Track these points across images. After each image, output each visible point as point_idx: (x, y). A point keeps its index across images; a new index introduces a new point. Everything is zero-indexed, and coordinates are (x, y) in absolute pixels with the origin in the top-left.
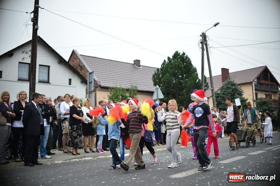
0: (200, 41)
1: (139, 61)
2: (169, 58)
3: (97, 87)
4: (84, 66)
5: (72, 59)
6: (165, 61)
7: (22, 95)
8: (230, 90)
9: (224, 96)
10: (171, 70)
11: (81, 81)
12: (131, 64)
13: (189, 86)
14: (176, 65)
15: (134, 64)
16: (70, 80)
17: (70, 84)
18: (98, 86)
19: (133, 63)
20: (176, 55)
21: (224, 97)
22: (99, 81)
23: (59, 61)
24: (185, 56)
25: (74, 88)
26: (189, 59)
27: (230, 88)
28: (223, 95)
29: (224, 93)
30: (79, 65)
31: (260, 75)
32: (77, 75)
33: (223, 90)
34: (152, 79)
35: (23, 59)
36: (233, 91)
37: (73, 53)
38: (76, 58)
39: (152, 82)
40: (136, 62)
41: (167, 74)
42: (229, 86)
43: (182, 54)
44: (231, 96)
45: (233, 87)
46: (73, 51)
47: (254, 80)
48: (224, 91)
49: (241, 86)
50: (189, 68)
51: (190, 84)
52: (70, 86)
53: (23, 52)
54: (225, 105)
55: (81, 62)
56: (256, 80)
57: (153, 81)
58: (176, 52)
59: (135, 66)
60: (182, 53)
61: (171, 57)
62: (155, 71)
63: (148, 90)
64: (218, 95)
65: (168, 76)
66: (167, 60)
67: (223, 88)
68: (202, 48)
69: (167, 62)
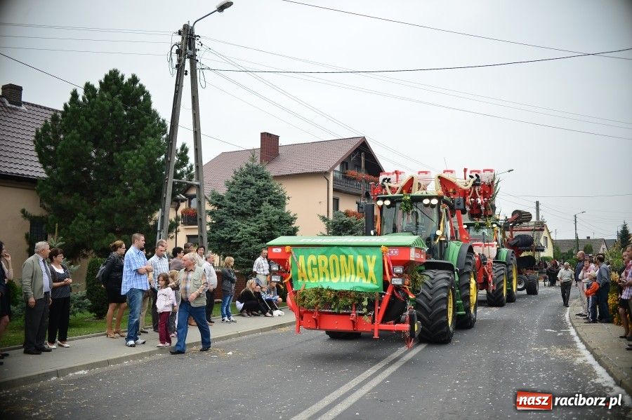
0: (176, 48)
1: (19, 89)
2: (88, 88)
6: (75, 95)
8: (251, 191)
9: (234, 204)
14: (103, 107)
15: (3, 96)
20: (112, 79)
21: (233, 208)
24: (138, 85)
26: (148, 97)
27: (252, 184)
28: (231, 203)
29: (235, 195)
31: (349, 157)
33: (232, 189)
36: (258, 192)
40: (8, 92)
41: (75, 131)
42: (249, 178)
43: (130, 80)
44: (252, 205)
45: (261, 183)
47: (332, 169)
48: (234, 193)
49: (281, 182)
51: (135, 165)
54: (234, 230)
56: (338, 168)
58: (110, 72)
59: (4, 103)
60: (131, 77)
61: (97, 86)
62: (46, 121)
64: (218, 200)
65: (73, 138)
66: (81, 93)
67: (233, 183)
68: (180, 67)
69: (83, 98)
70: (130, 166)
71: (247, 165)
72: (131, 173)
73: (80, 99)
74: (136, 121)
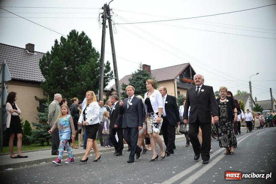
0: (101, 15)
1: (33, 45)
2: (62, 39)
6: (56, 42)
10: (62, 52)
12: (22, 49)
13: (84, 73)
14: (69, 45)
19: (25, 48)
20: (73, 34)
24: (85, 36)
26: (90, 41)
27: (141, 79)
31: (183, 72)
33: (132, 82)
34: (39, 65)
39: (40, 70)
40: (28, 47)
41: (57, 57)
42: (139, 76)
43: (81, 34)
44: (142, 88)
47: (176, 78)
48: (133, 83)
50: (87, 51)
51: (85, 71)
56: (178, 77)
57: (41, 68)
58: (72, 31)
59: (26, 52)
60: (81, 32)
61: (66, 38)
65: (56, 60)
66: (59, 41)
67: (132, 79)
68: (104, 24)
69: (60, 43)
70: (83, 71)
71: (138, 70)
72: (84, 74)
73: (59, 43)
74: (85, 51)
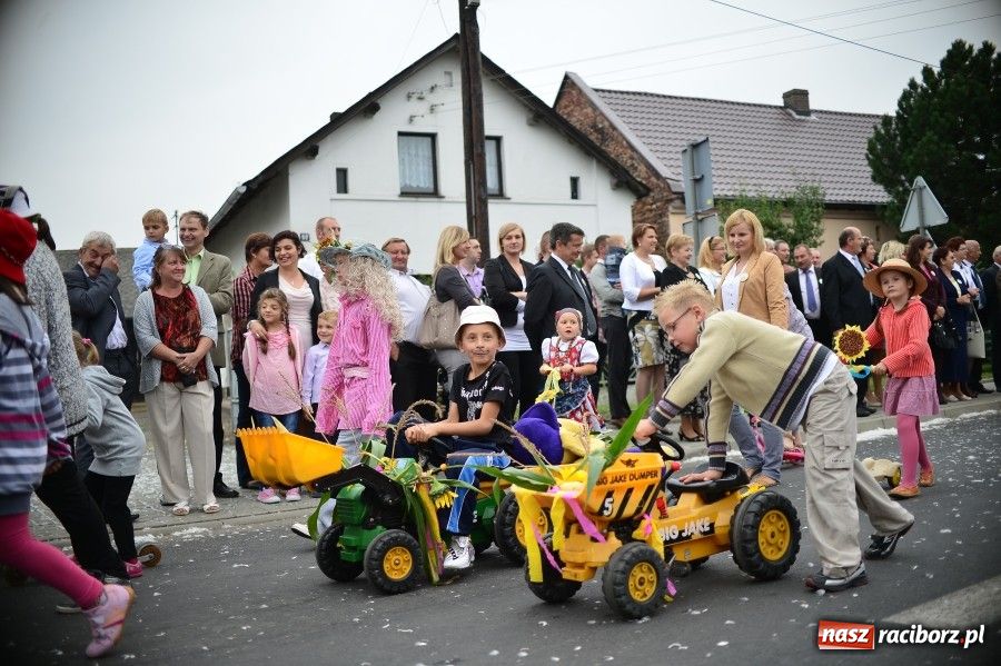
1: (803, 94)
3: (671, 200)
4: (614, 128)
5: (566, 107)
6: (913, 84)
7: (510, 238)
10: (942, 115)
11: (615, 181)
12: (776, 107)
14: (961, 95)
15: (786, 106)
16: (574, 181)
17: (575, 195)
18: (674, 196)
19: (782, 105)
20: (958, 54)
22: (673, 177)
23: (531, 116)
25: (592, 209)
30: (594, 126)
32: (599, 162)
34: (868, 158)
35: (411, 119)
37: (568, 83)
38: (579, 104)
39: (869, 169)
40: (791, 100)
41: (929, 134)
43: (981, 51)
46: (566, 77)
52: (575, 201)
53: (409, 97)
55: (602, 114)
57: (872, 164)
58: (954, 45)
59: (790, 115)
60: (982, 46)
61: (937, 69)
62: (875, 128)
63: (851, 199)
66: (919, 80)
